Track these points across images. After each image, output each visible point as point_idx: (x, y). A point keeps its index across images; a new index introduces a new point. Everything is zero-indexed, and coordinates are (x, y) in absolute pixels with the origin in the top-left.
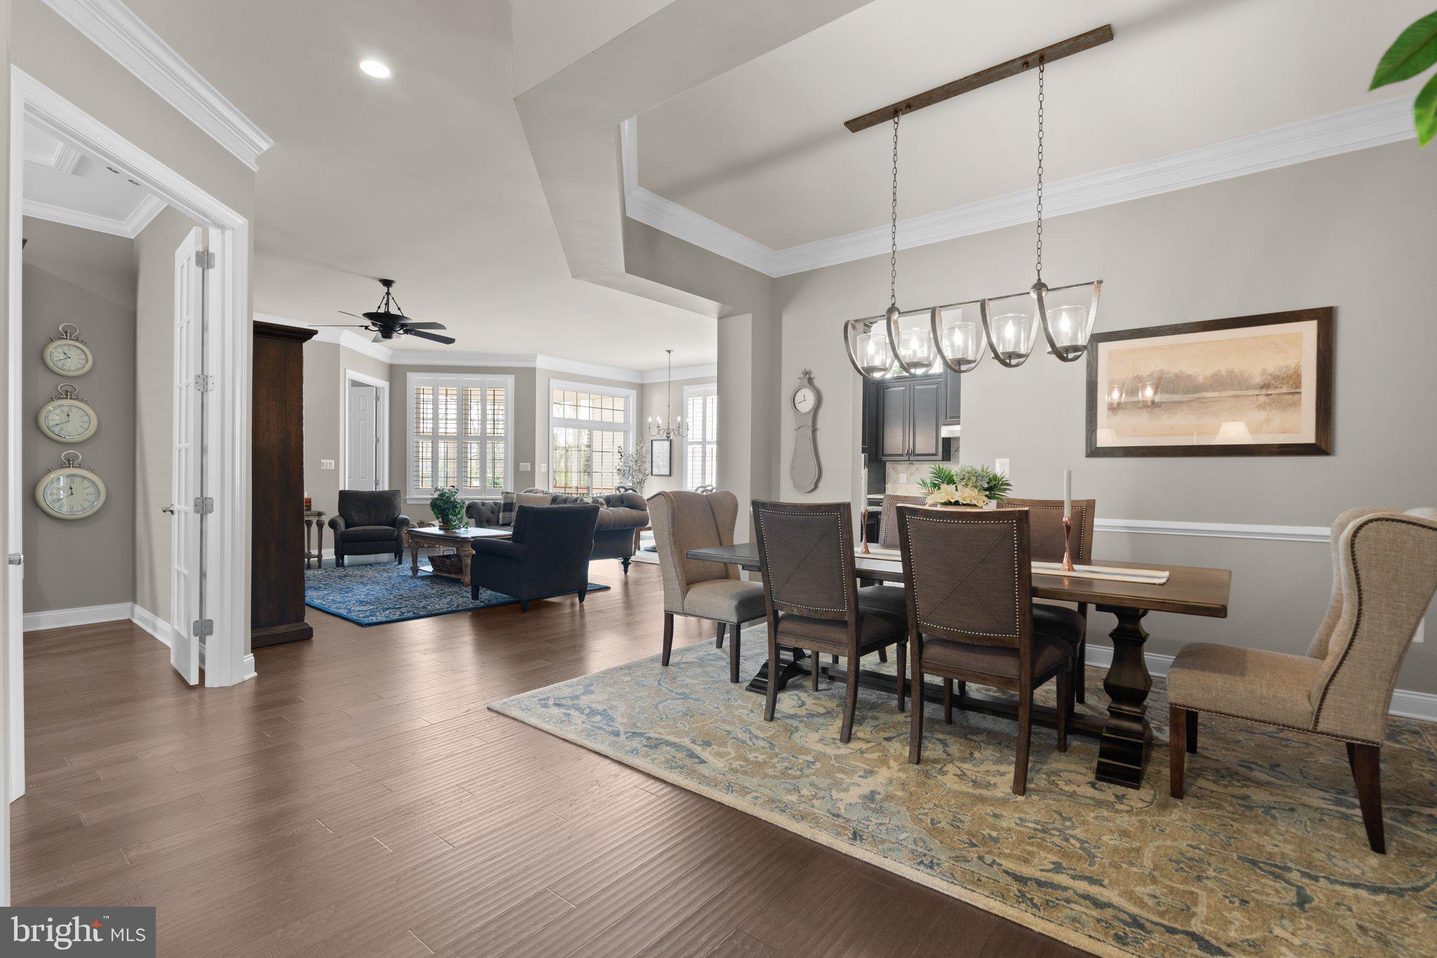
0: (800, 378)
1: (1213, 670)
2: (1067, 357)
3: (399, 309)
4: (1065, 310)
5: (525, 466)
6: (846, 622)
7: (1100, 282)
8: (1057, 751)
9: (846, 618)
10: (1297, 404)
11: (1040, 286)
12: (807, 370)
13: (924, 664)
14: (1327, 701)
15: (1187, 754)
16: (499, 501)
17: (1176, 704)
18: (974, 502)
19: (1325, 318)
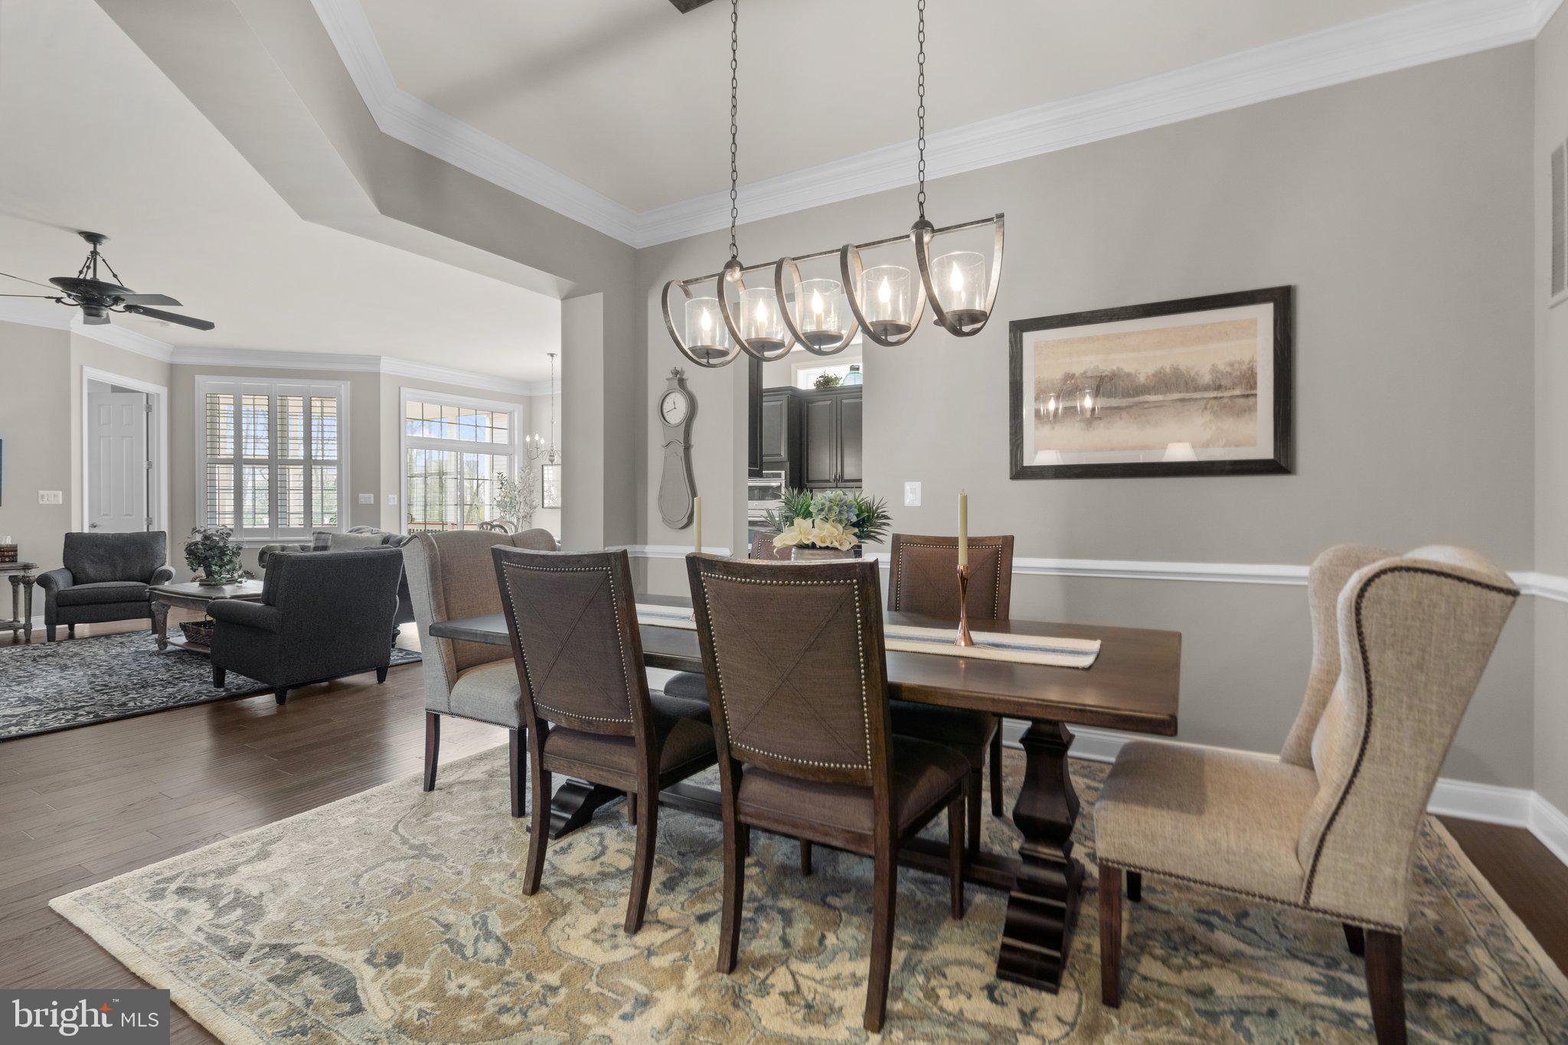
0: (668, 379)
1: (1160, 804)
2: (961, 329)
3: (115, 276)
4: (957, 258)
5: (367, 498)
6: (633, 738)
7: (1001, 216)
8: (950, 918)
9: (633, 733)
10: (1251, 410)
11: (922, 225)
12: (679, 369)
13: (744, 809)
14: (1324, 860)
15: (1127, 904)
16: (309, 544)
17: (1107, 860)
18: (836, 544)
19: (1283, 300)
